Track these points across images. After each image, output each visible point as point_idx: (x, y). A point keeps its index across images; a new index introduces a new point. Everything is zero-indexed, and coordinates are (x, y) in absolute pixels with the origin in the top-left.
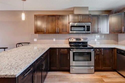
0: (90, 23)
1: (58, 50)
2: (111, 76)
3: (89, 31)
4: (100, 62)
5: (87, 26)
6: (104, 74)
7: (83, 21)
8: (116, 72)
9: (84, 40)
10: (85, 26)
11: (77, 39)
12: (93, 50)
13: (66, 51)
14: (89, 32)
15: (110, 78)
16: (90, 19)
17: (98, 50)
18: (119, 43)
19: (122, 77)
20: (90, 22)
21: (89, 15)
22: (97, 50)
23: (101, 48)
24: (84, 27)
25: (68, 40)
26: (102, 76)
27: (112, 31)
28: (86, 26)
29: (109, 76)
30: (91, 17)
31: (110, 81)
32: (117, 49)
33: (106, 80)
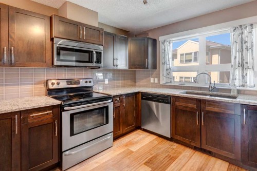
0: (101, 48)
1: (19, 118)
2: (137, 139)
3: (101, 63)
4: (121, 120)
5: (97, 53)
6: (127, 140)
7: (87, 41)
8: (139, 130)
9: (86, 82)
10: (92, 52)
11: (69, 81)
12: (111, 100)
13: (48, 116)
14: (99, 65)
15: (137, 142)
16: (101, 39)
17: (118, 99)
18: (137, 84)
19: (148, 134)
20: (102, 45)
21: (99, 29)
22: (116, 100)
23: (121, 95)
24: (90, 53)
25: (42, 86)
26: (127, 145)
27: (133, 65)
28: (94, 52)
29: (135, 140)
30: (103, 35)
31: (140, 147)
32: (142, 92)
33: (134, 149)
